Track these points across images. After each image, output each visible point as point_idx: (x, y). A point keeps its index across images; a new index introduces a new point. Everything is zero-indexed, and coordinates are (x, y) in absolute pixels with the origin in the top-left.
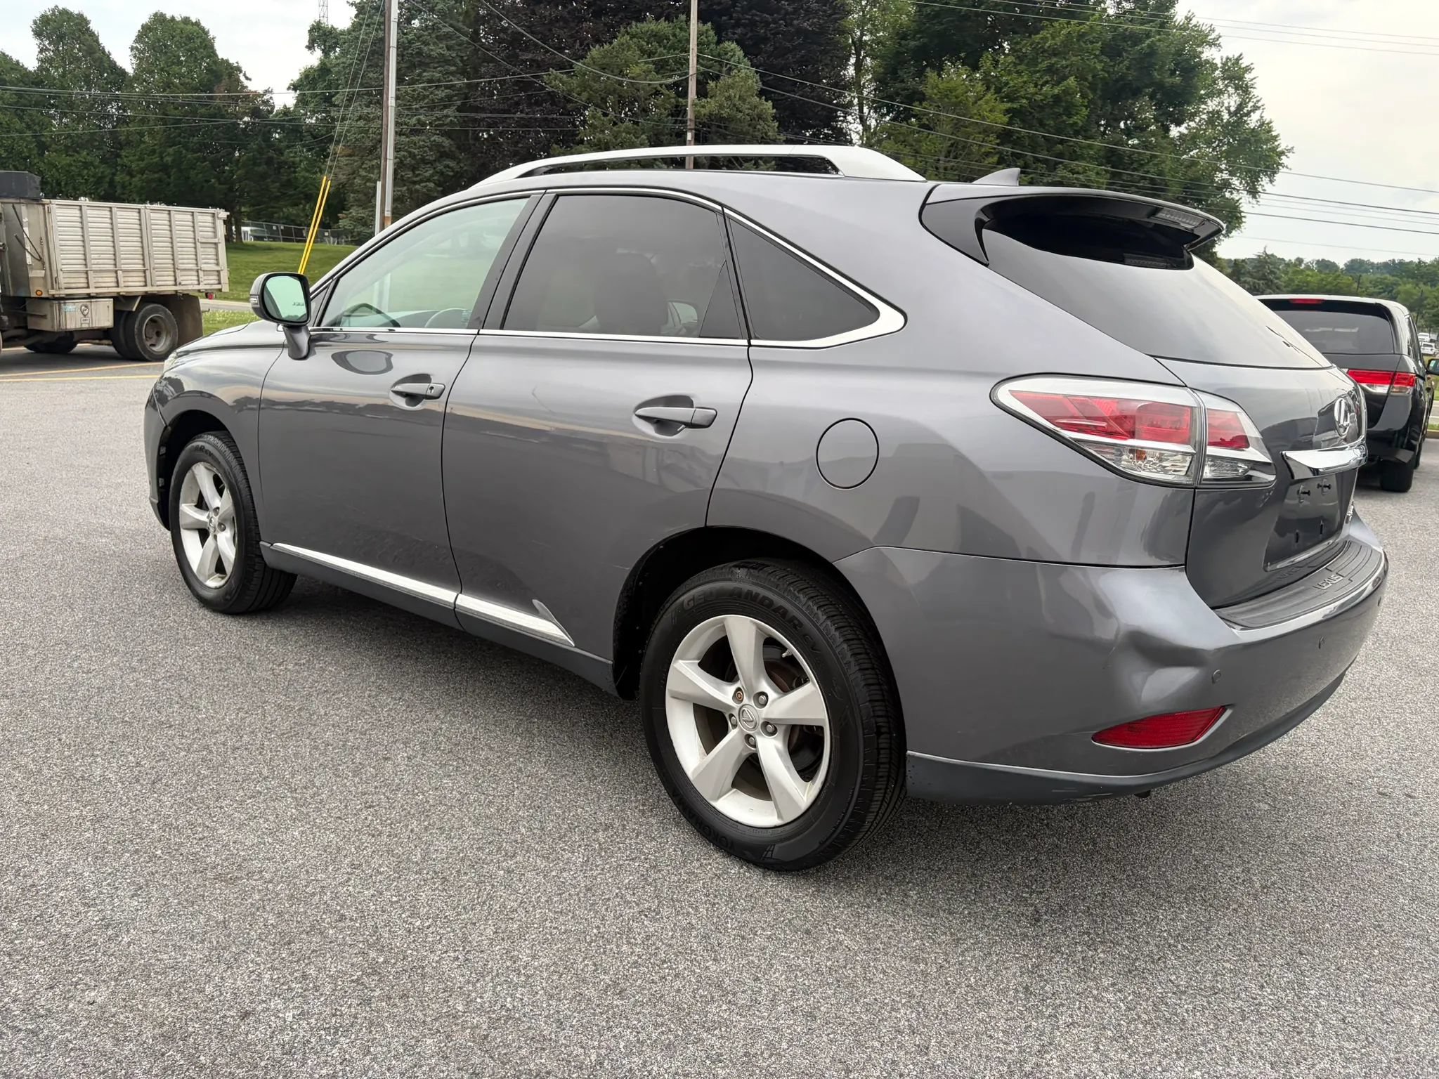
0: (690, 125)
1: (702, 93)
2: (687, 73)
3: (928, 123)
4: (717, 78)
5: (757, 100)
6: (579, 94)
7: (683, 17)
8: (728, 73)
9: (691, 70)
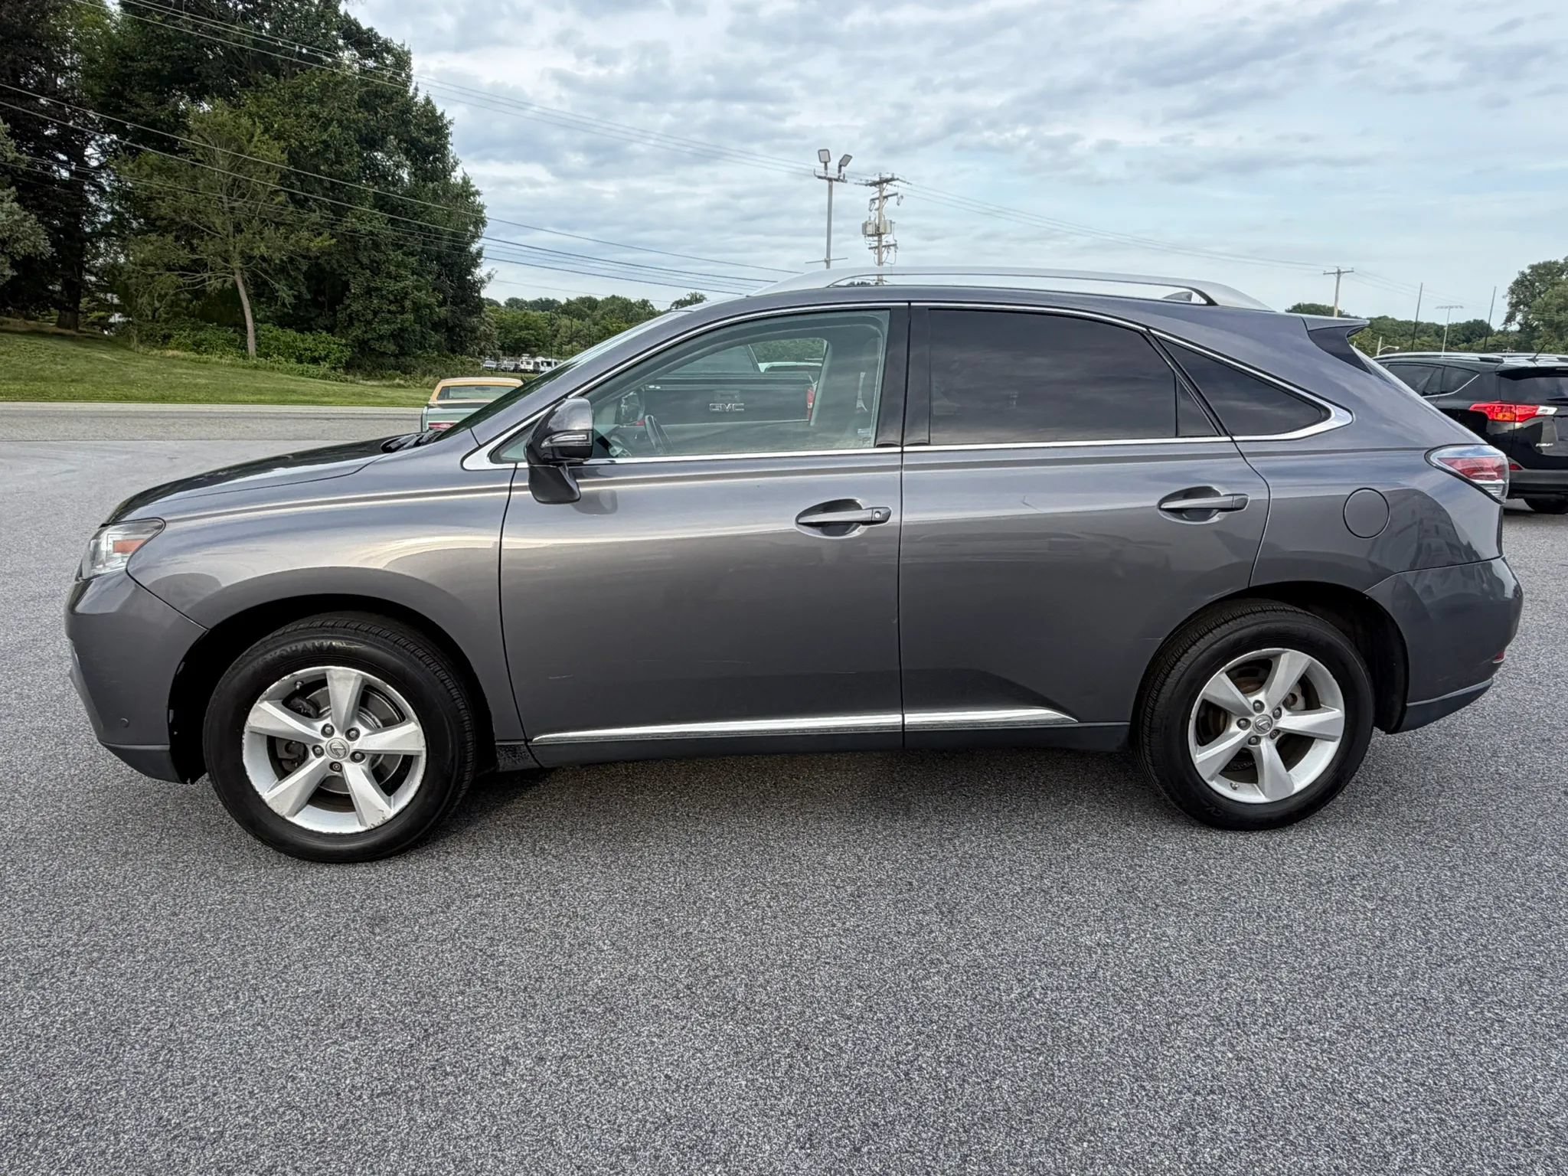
3: (201, 158)
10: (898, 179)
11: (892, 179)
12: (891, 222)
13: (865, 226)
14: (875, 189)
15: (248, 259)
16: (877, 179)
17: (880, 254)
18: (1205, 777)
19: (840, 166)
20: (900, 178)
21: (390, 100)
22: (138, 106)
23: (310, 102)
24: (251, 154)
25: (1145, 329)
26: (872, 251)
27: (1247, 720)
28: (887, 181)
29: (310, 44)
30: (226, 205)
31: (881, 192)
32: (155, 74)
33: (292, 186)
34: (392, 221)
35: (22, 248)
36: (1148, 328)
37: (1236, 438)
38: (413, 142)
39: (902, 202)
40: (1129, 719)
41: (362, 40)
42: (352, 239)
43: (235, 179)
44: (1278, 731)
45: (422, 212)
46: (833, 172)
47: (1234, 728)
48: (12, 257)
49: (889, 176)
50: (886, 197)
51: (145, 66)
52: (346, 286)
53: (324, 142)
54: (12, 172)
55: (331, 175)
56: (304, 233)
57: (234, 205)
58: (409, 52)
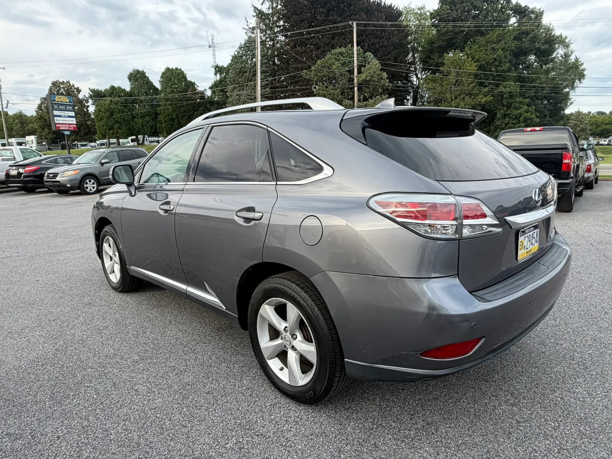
0: (356, 84)
1: (359, 72)
2: (354, 66)
3: (446, 74)
4: (365, 66)
5: (380, 72)
6: (314, 78)
7: (350, 45)
8: (369, 64)
9: (355, 64)
18: (265, 357)
21: (529, 34)
22: (433, 59)
23: (492, 44)
24: (463, 70)
30: (453, 90)
32: (439, 47)
33: (480, 79)
34: (520, 86)
36: (267, 127)
38: (538, 49)
40: (237, 314)
41: (522, 12)
42: (501, 95)
43: (457, 80)
45: (536, 79)
51: (438, 45)
52: (496, 114)
53: (495, 58)
54: (387, 90)
55: (497, 71)
56: (480, 96)
57: (455, 89)
58: (543, 11)
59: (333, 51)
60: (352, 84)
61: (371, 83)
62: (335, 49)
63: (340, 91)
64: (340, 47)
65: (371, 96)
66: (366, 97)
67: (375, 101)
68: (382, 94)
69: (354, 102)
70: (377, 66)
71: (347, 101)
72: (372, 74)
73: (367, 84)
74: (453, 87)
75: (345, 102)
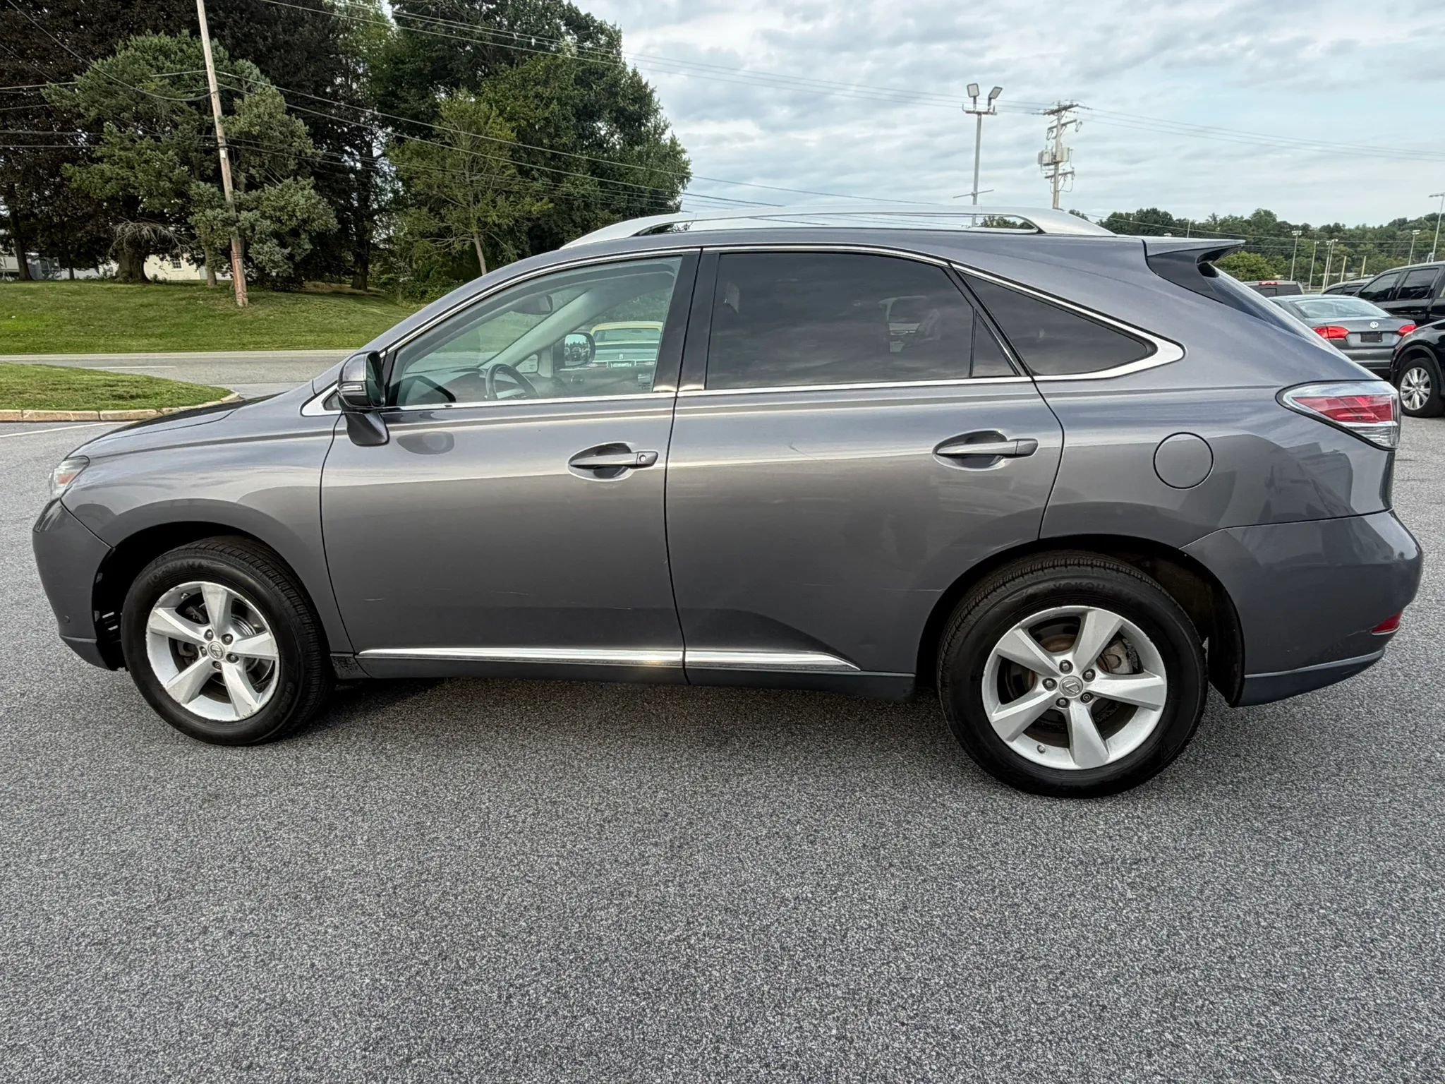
0: (221, 142)
1: (228, 110)
2: (208, 91)
3: (449, 141)
4: (241, 97)
5: (287, 117)
6: (87, 109)
7: (186, 32)
8: (249, 90)
9: (213, 86)
10: (1077, 105)
11: (1071, 106)
12: (1068, 149)
13: (1041, 156)
14: (1053, 117)
15: (483, 224)
16: (1056, 107)
17: (1056, 183)
18: (1003, 737)
19: (990, 99)
20: (1080, 104)
21: (603, 75)
22: (406, 101)
23: (536, 84)
24: (486, 135)
25: (946, 264)
26: (1048, 180)
27: (1054, 682)
28: (1066, 108)
29: (536, 33)
30: (468, 180)
31: (1059, 119)
32: (418, 73)
33: (520, 159)
34: (601, 184)
35: (317, 226)
36: (948, 261)
37: (1036, 378)
38: (621, 111)
39: (1081, 128)
40: (915, 671)
41: (582, 25)
42: (568, 200)
43: (475, 157)
44: (1090, 695)
45: (627, 174)
46: (982, 105)
47: (1040, 687)
48: (310, 234)
49: (1068, 103)
50: (1064, 125)
51: (412, 67)
53: (546, 119)
54: (312, 165)
55: (551, 147)
56: (528, 199)
57: (474, 178)
58: (620, 31)
59: (135, 40)
60: (209, 139)
61: (266, 143)
62: (139, 34)
63: (177, 154)
64: (156, 31)
65: (267, 178)
66: (252, 176)
67: (282, 190)
68: (295, 174)
69: (222, 189)
70: (278, 99)
71: (202, 184)
72: (266, 118)
73: (251, 144)
74: (467, 174)
75: (198, 187)
